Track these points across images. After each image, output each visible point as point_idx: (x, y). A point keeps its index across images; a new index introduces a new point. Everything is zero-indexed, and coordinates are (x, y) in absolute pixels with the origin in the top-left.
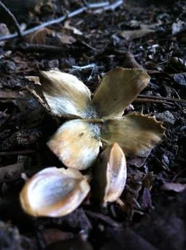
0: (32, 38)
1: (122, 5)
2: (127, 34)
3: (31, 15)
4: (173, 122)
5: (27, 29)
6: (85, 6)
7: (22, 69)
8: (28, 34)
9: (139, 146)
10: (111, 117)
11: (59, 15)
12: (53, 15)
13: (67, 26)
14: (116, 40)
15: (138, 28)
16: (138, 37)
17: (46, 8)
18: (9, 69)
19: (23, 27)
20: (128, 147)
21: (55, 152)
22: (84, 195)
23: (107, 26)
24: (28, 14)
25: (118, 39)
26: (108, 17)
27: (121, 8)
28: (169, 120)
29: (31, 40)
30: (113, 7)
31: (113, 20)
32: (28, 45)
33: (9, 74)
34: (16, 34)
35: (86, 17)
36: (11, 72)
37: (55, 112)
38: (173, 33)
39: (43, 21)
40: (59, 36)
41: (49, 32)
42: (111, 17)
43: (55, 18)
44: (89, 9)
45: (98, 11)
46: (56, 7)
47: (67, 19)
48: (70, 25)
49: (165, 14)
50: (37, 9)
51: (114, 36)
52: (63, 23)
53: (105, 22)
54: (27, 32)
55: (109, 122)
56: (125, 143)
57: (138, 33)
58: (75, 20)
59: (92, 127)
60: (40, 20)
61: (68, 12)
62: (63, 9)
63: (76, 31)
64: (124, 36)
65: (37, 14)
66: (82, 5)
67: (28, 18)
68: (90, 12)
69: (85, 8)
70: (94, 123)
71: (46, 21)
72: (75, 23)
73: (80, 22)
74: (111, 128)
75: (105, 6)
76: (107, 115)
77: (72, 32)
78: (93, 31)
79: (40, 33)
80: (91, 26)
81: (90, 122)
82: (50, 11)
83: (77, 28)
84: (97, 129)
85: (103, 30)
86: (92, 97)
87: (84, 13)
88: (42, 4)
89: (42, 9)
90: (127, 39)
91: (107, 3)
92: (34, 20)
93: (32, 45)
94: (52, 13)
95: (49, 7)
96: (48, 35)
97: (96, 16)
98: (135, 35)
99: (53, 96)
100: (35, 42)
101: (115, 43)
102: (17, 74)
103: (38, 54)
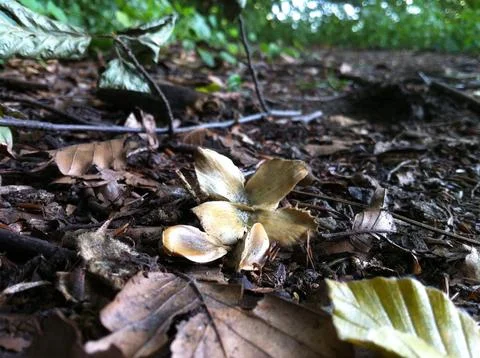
0: (186, 137)
1: (320, 118)
2: (312, 149)
3: (189, 112)
4: (334, 228)
5: (181, 126)
6: (266, 111)
7: (168, 167)
8: (181, 133)
9: (287, 237)
10: (262, 207)
11: (226, 117)
12: (219, 117)
13: (235, 131)
14: (296, 153)
15: (330, 143)
16: (327, 153)
17: (210, 106)
18: (153, 162)
19: (176, 124)
20: (275, 236)
21: (198, 214)
22: (220, 256)
23: (289, 138)
24: (185, 109)
25: (299, 153)
26: (294, 129)
27: (319, 121)
28: (330, 225)
29: (185, 139)
30: (307, 119)
31: (301, 133)
32: (179, 144)
33: (152, 168)
34: (166, 129)
35: (264, 125)
36: (154, 165)
37: (203, 189)
38: (375, 152)
39: (203, 122)
40: (222, 138)
41: (209, 134)
42: (299, 128)
43: (221, 121)
44: (269, 115)
45: (283, 122)
46: (224, 106)
47: (236, 124)
48: (240, 131)
49: (378, 134)
50: (199, 105)
51: (294, 149)
52: (230, 128)
53: (288, 134)
54: (180, 130)
55: (259, 211)
56: (272, 232)
57: (327, 149)
58: (247, 127)
59: (240, 214)
60: (201, 120)
61: (240, 115)
62: (236, 112)
63: (246, 139)
64: (308, 150)
65: (197, 112)
66: (261, 109)
67: (184, 114)
68: (270, 119)
69: (265, 115)
70: (243, 210)
71: (208, 122)
72: (248, 130)
73: (254, 131)
74: (261, 217)
75: (295, 116)
76: (258, 204)
77: (240, 139)
78: (268, 142)
79: (198, 133)
80: (268, 136)
81: (239, 208)
82: (216, 110)
83: (249, 136)
84: (245, 216)
85: (283, 143)
86: (245, 184)
87: (262, 120)
88: (206, 99)
89: (205, 106)
90: (312, 154)
91: (299, 113)
92: (191, 118)
93: (184, 144)
94: (217, 113)
95: (216, 104)
96: (207, 138)
97: (278, 126)
98: (323, 150)
99: (204, 172)
100: (189, 141)
101: (293, 156)
102: (161, 171)
103: (190, 156)
